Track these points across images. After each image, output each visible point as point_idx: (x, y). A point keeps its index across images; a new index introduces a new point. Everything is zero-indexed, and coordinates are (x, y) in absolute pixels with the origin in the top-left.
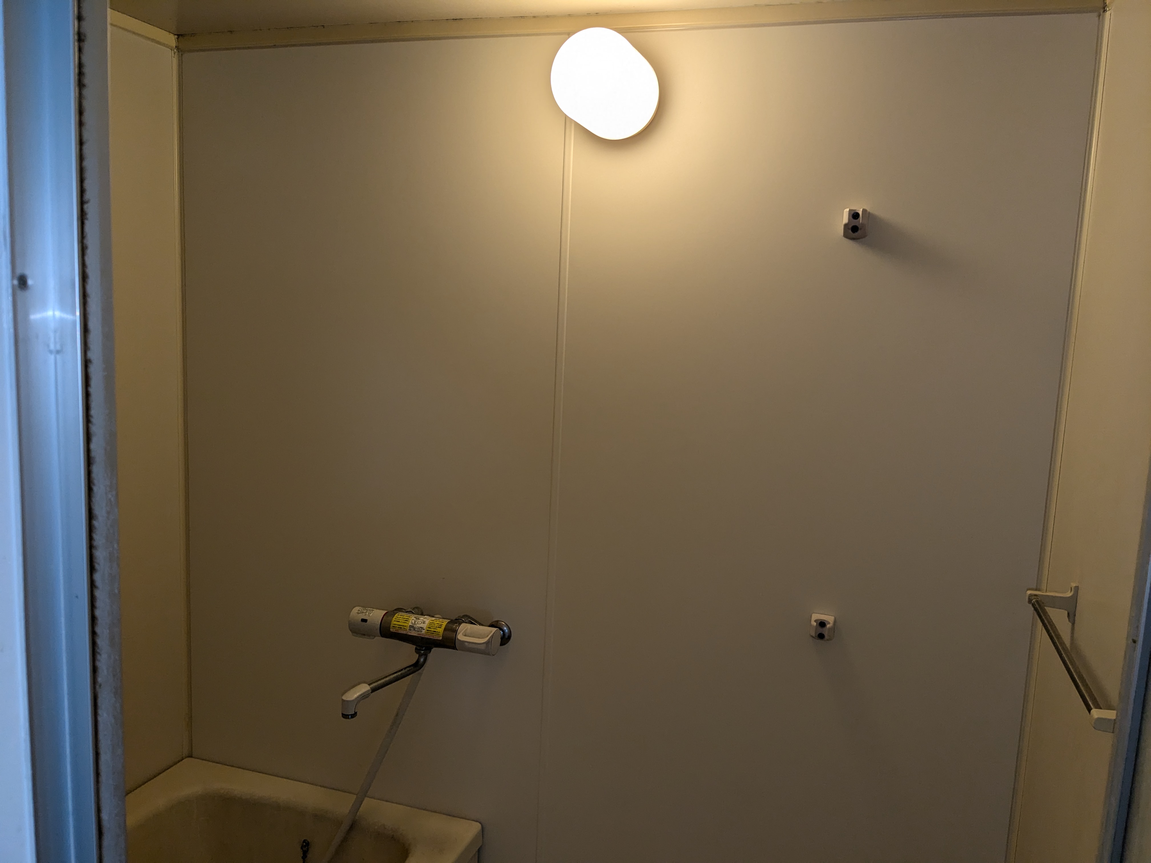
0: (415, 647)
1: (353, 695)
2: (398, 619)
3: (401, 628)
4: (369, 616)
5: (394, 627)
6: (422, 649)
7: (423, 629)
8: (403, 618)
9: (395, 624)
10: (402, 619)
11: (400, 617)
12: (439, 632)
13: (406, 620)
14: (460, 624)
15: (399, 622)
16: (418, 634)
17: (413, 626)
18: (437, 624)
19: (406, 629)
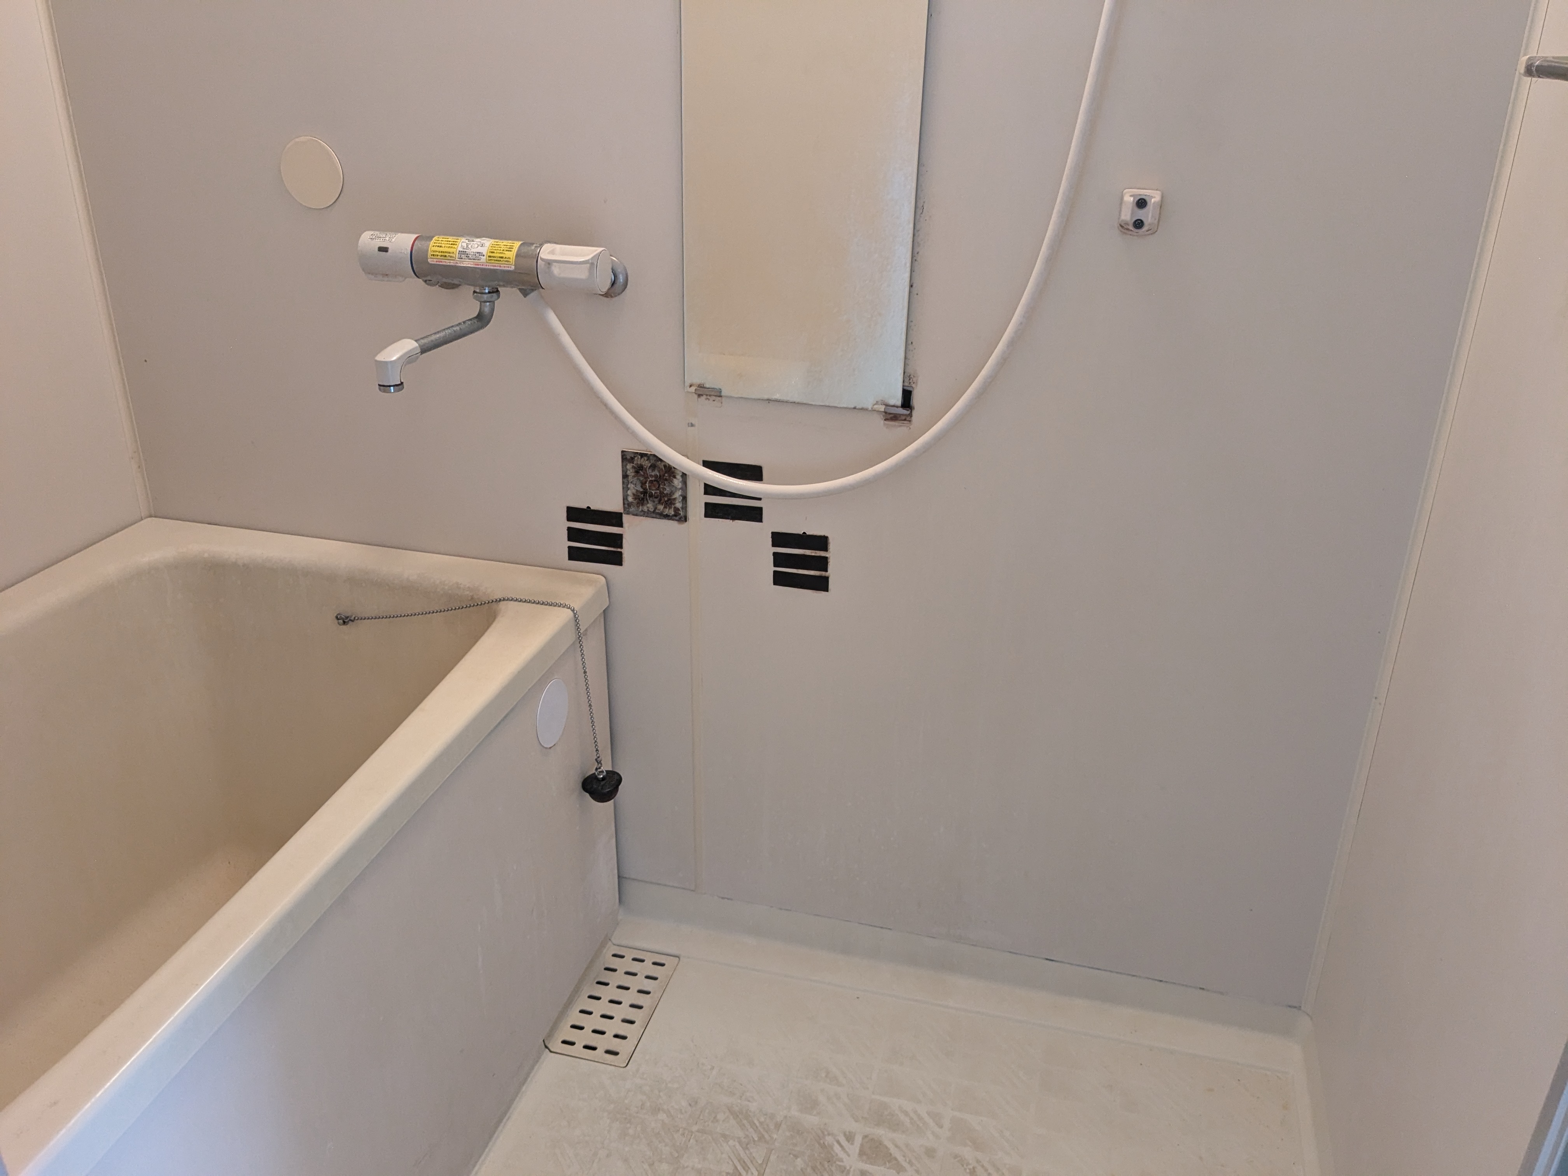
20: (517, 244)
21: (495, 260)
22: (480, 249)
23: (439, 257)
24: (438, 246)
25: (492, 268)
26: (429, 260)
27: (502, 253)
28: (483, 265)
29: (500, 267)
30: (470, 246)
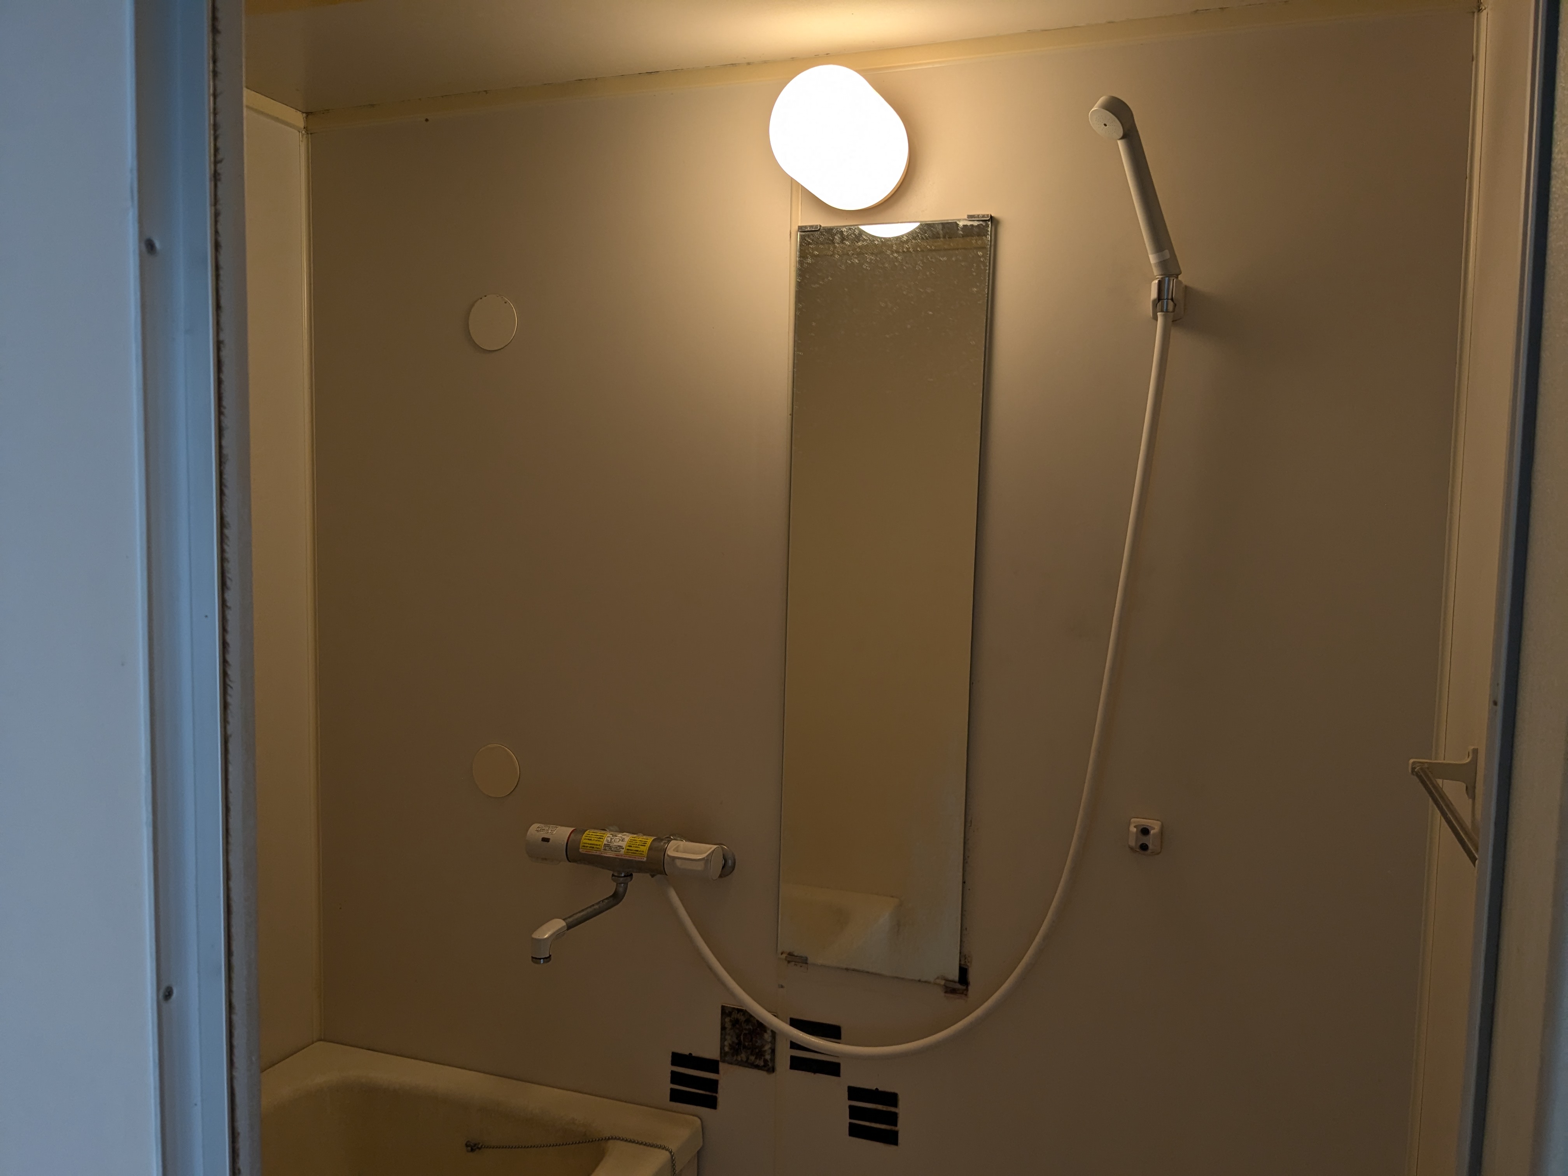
0: (611, 873)
1: (546, 932)
2: (589, 837)
3: (593, 848)
4: (552, 834)
5: (584, 846)
6: (620, 875)
7: (622, 848)
8: (596, 835)
9: (585, 843)
10: (594, 837)
11: (592, 835)
12: (643, 851)
13: (599, 838)
14: (669, 842)
15: (591, 840)
16: (616, 855)
17: (609, 845)
18: (640, 841)
19: (599, 848)
20: (650, 840)
21: (632, 853)
22: (621, 843)
23: (588, 848)
24: (588, 839)
25: (629, 858)
26: (580, 850)
27: (638, 847)
28: (622, 856)
29: (635, 858)
30: (613, 840)
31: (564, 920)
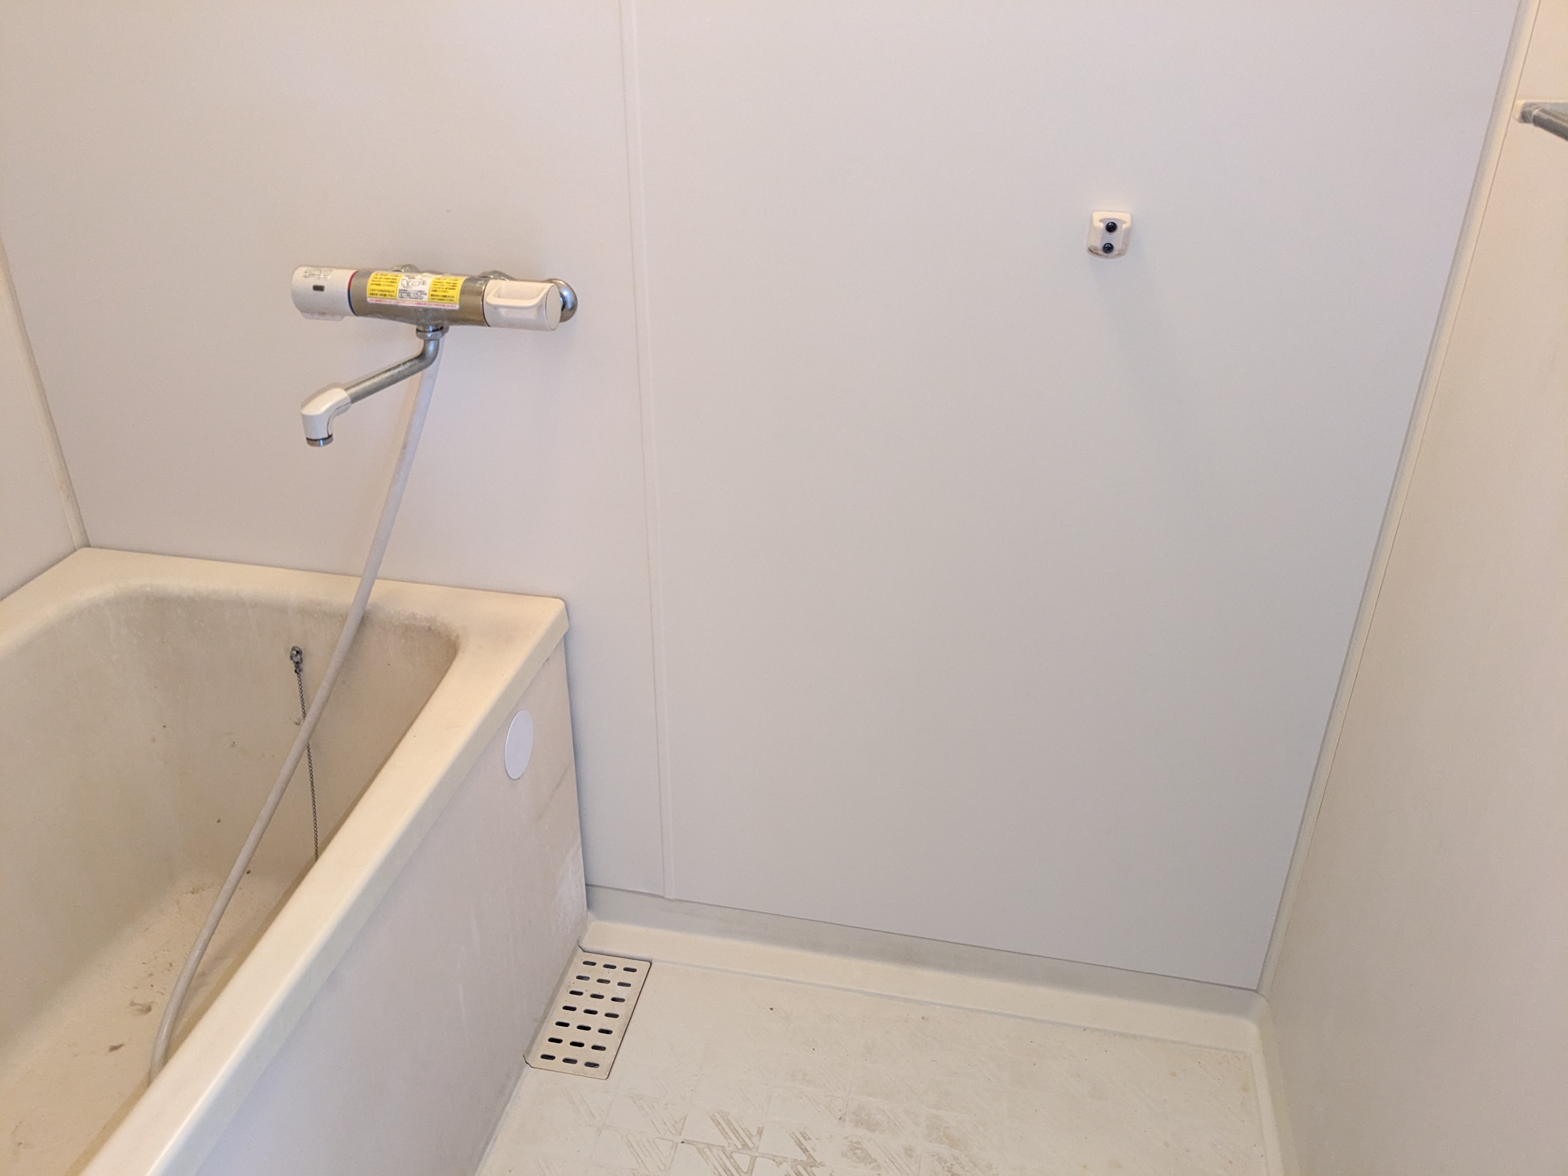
0: (415, 327)
1: (321, 406)
2: (378, 281)
3: (385, 295)
4: (326, 280)
5: (373, 294)
6: (427, 330)
7: (424, 294)
9: (373, 290)
10: (385, 280)
11: (380, 278)
12: (453, 297)
13: (391, 282)
14: (486, 282)
15: (380, 285)
16: (418, 304)
17: (406, 290)
18: (447, 283)
19: (394, 296)
20: (460, 281)
21: (438, 299)
22: (421, 288)
23: (378, 296)
24: (377, 285)
25: (435, 307)
27: (446, 292)
28: (425, 304)
29: (444, 306)
30: (410, 284)
31: (346, 390)
